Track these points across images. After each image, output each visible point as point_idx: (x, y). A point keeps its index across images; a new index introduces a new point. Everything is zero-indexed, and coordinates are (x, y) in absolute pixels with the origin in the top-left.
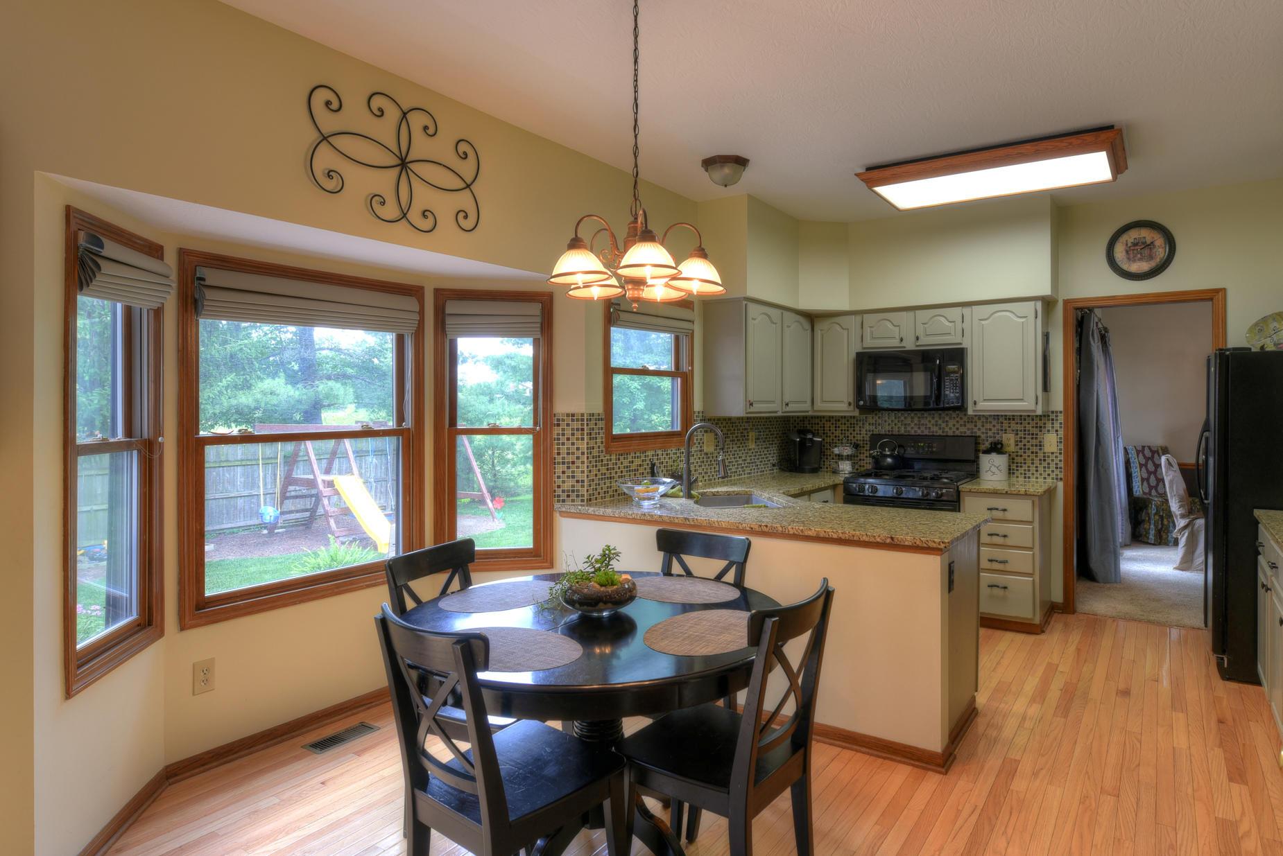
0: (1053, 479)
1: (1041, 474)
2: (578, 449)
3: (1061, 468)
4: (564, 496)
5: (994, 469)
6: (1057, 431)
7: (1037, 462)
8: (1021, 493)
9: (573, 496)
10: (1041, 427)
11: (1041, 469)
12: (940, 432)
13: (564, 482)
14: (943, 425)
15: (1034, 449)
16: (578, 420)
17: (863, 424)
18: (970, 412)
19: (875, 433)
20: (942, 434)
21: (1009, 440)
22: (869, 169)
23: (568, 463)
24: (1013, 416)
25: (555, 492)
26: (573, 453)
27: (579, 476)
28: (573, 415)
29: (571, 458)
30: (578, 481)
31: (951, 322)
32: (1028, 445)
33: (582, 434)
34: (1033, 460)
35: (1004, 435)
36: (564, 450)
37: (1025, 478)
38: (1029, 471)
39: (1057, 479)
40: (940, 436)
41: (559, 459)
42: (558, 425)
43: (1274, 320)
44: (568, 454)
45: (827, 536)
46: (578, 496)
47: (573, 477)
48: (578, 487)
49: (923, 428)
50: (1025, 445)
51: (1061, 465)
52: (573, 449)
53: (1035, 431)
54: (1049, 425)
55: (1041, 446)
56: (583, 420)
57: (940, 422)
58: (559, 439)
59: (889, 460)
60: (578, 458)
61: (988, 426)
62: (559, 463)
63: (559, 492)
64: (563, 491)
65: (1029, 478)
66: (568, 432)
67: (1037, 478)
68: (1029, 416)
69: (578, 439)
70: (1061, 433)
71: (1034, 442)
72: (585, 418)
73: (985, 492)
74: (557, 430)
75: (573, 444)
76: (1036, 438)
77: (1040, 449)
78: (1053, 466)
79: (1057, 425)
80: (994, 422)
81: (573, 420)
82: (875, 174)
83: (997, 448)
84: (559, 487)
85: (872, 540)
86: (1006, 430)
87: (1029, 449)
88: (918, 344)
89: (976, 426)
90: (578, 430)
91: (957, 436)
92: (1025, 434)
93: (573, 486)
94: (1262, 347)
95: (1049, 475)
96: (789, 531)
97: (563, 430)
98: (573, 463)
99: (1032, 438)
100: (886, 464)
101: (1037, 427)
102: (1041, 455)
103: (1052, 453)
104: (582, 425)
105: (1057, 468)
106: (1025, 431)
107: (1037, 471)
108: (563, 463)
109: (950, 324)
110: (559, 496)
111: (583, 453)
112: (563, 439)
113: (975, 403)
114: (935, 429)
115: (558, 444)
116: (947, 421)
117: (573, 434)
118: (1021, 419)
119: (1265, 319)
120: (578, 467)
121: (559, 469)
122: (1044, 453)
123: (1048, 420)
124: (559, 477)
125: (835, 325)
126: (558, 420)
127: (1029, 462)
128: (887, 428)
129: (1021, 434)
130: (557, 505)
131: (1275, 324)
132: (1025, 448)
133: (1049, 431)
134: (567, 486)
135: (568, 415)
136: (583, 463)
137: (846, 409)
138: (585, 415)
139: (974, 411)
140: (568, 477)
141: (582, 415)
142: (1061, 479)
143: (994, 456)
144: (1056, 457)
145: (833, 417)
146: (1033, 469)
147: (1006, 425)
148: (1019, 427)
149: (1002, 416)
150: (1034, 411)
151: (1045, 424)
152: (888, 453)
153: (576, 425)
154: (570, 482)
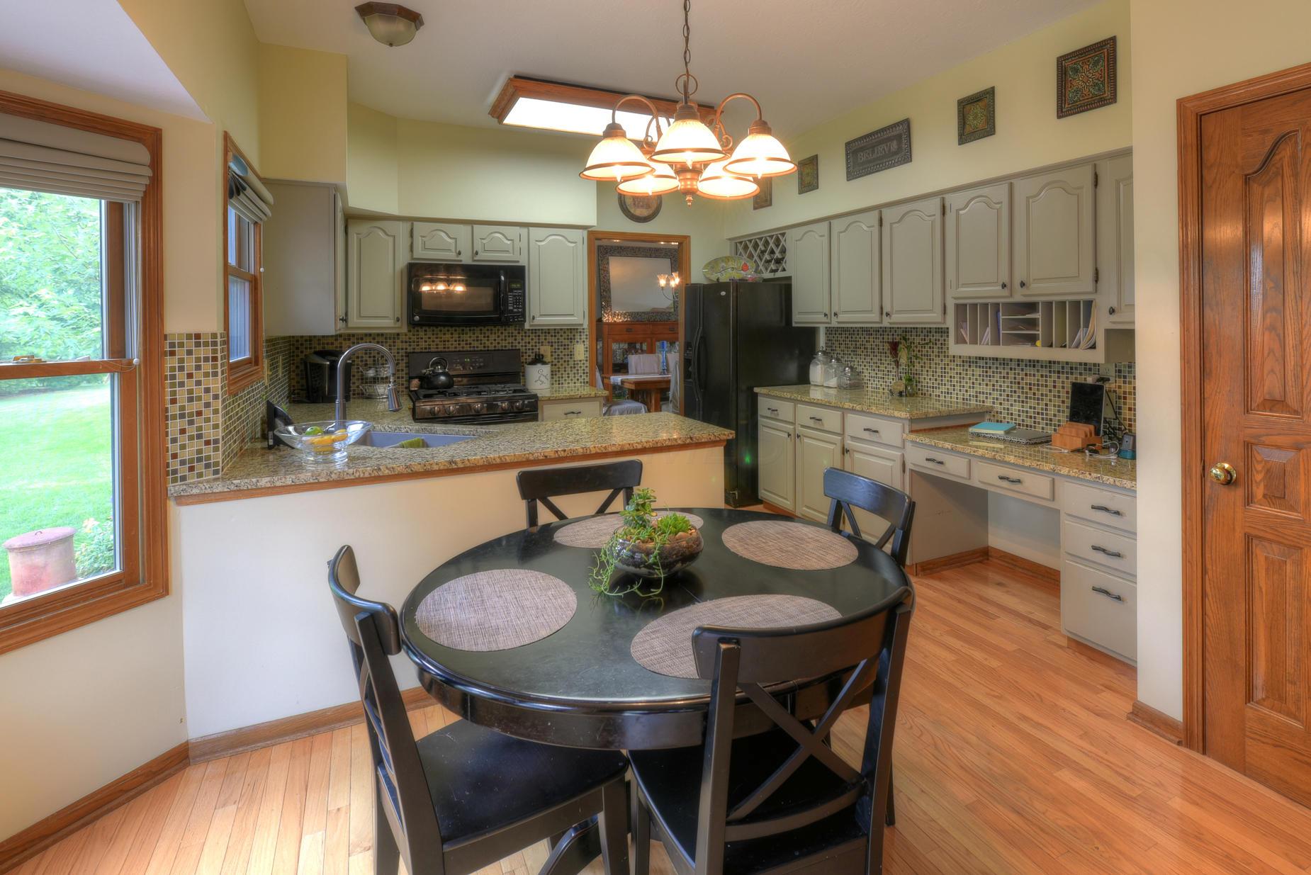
0: (581, 382)
1: (572, 380)
2: (207, 390)
3: (587, 373)
4: (184, 470)
5: (543, 379)
6: (584, 342)
7: (568, 369)
8: (592, 396)
9: (199, 467)
10: (571, 339)
11: (571, 375)
12: (481, 348)
13: (183, 447)
14: (485, 340)
15: (567, 358)
16: (206, 344)
17: (394, 342)
18: (527, 326)
19: (408, 351)
20: (483, 349)
21: (546, 350)
22: (517, 77)
23: (191, 414)
24: (548, 329)
25: (168, 467)
26: (199, 398)
27: (209, 433)
28: (198, 336)
29: (195, 406)
30: (208, 443)
31: (509, 240)
32: (561, 355)
33: (215, 367)
34: (565, 368)
35: (541, 347)
36: (182, 395)
37: (559, 384)
38: (562, 377)
39: (584, 382)
40: (481, 351)
41: (174, 410)
42: (172, 353)
43: (723, 261)
44: (191, 400)
45: (632, 448)
46: (207, 466)
47: (199, 436)
48: (208, 451)
49: (463, 344)
50: (558, 355)
51: (587, 370)
52: (198, 391)
53: (567, 342)
54: (578, 337)
55: (571, 355)
56: (215, 344)
57: (481, 337)
58: (173, 377)
59: (443, 378)
60: (207, 405)
61: (527, 339)
62: (174, 417)
63: (174, 464)
64: (183, 463)
65: (562, 384)
66: (190, 364)
67: (575, 383)
68: (561, 329)
69: (206, 375)
70: (587, 343)
71: (566, 352)
72: (219, 340)
73: (562, 399)
74: (170, 362)
75: (198, 383)
76: (568, 349)
77: (571, 358)
78: (581, 372)
79: (584, 337)
80: (532, 336)
81: (198, 345)
82: (520, 83)
83: (538, 360)
84: (175, 456)
85: (674, 443)
86: (542, 342)
87: (562, 358)
88: (475, 258)
89: (515, 340)
90: (206, 359)
91: (498, 350)
92: (558, 346)
93: (199, 451)
94: (718, 279)
95: (578, 380)
96: (590, 451)
97: (181, 361)
98: (199, 413)
99: (564, 349)
100: (440, 383)
101: (568, 339)
102: (571, 363)
103: (580, 361)
104: (215, 351)
105: (584, 373)
106: (558, 342)
107: (568, 377)
108: (182, 416)
109: (509, 242)
110: (175, 472)
111: (216, 397)
112: (181, 377)
113: (534, 318)
114: (476, 344)
115: (173, 385)
116: (488, 337)
117: (198, 368)
118: (555, 333)
119: (716, 261)
120: (207, 420)
121: (174, 427)
122: (574, 361)
123: (577, 332)
124: (174, 441)
125: (377, 229)
126: (172, 345)
127: (562, 370)
128: (423, 345)
129: (556, 346)
130: (173, 488)
131: (723, 264)
132: (558, 358)
133: (578, 342)
134: (186, 455)
135: (189, 336)
136: (216, 412)
137: (393, 325)
138: (219, 337)
139: (531, 326)
140: (191, 438)
141: (214, 335)
142: (587, 382)
143: (539, 366)
144: (584, 364)
145: (353, 335)
146: (565, 376)
147: (542, 338)
148: (554, 339)
149: (539, 330)
150: (582, 325)
151: (574, 336)
152: (441, 371)
153: (203, 352)
154: (197, 445)
